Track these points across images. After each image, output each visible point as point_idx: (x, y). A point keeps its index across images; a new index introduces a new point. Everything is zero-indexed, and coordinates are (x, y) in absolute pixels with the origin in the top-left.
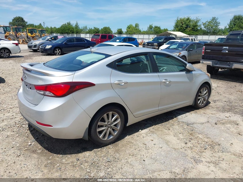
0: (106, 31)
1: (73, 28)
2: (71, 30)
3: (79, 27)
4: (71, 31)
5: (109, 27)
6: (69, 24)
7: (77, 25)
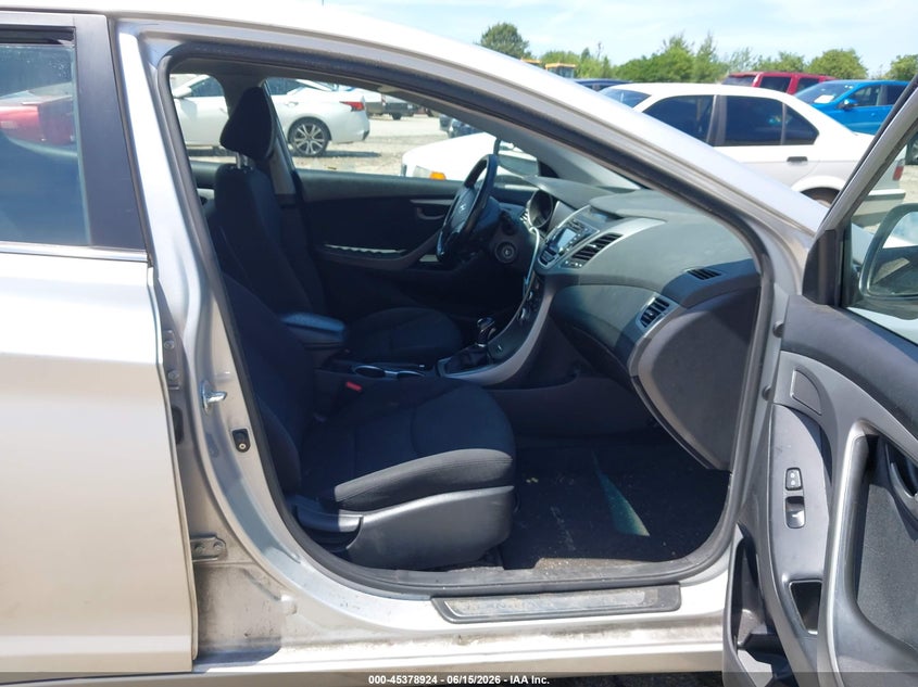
0: (834, 68)
1: (688, 60)
2: (681, 69)
3: (715, 56)
4: (677, 72)
5: (852, 52)
6: (677, 43)
7: (710, 46)
